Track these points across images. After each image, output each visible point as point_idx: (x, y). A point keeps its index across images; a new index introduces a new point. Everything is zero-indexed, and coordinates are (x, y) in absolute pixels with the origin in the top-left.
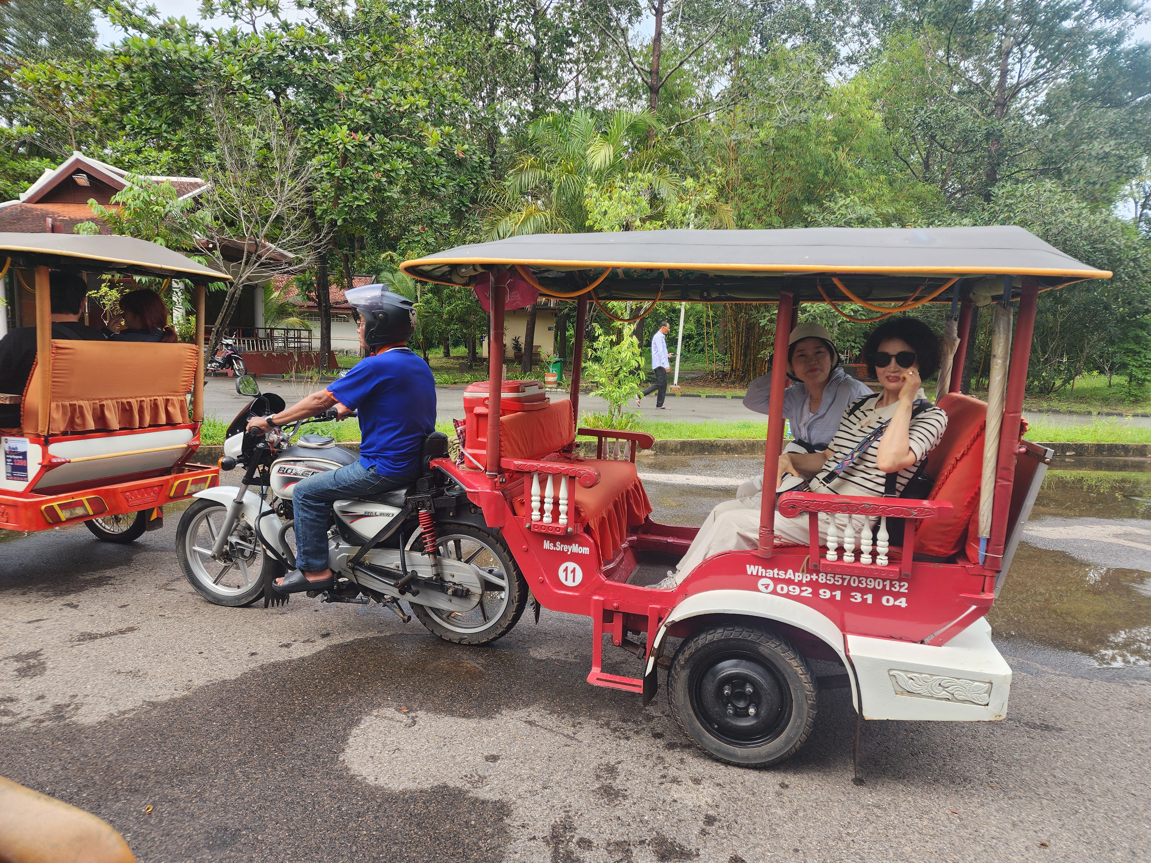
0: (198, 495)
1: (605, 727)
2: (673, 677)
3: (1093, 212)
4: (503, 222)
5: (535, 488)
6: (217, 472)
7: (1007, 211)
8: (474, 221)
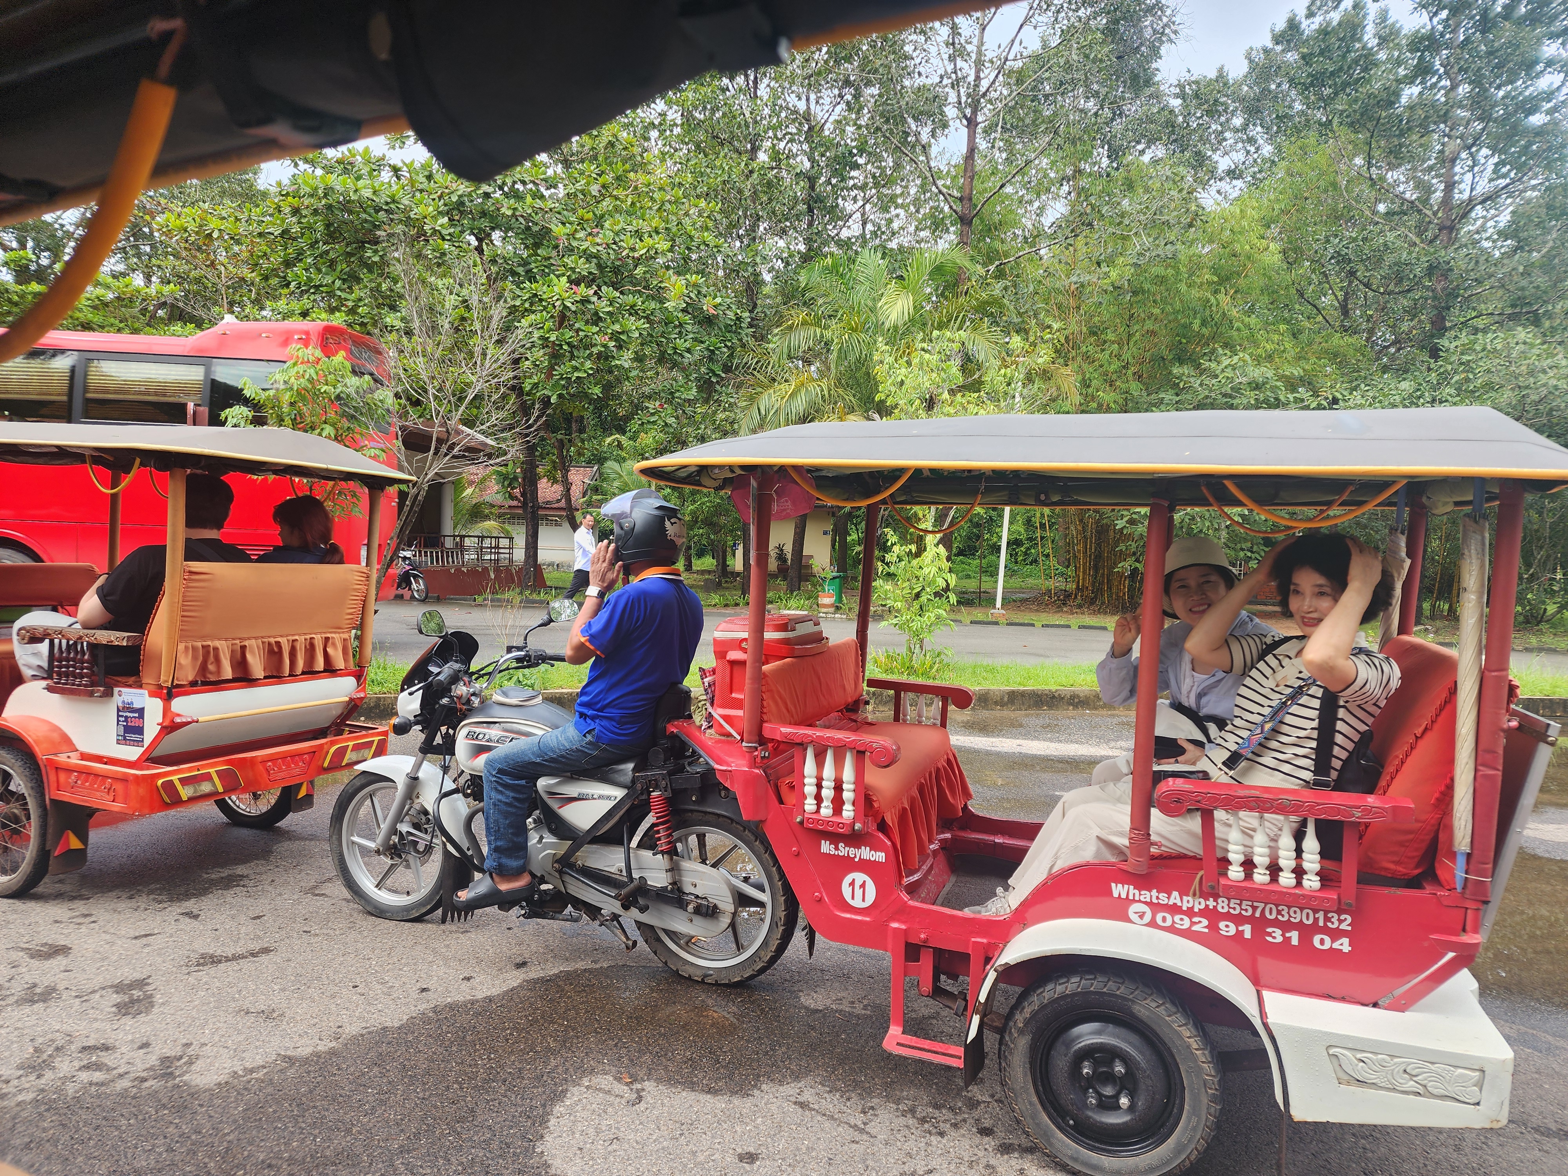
0: (360, 767)
1: (909, 1116)
2: (1006, 1045)
4: (765, 396)
5: (810, 767)
6: (385, 733)
7: (1463, 371)
8: (727, 394)
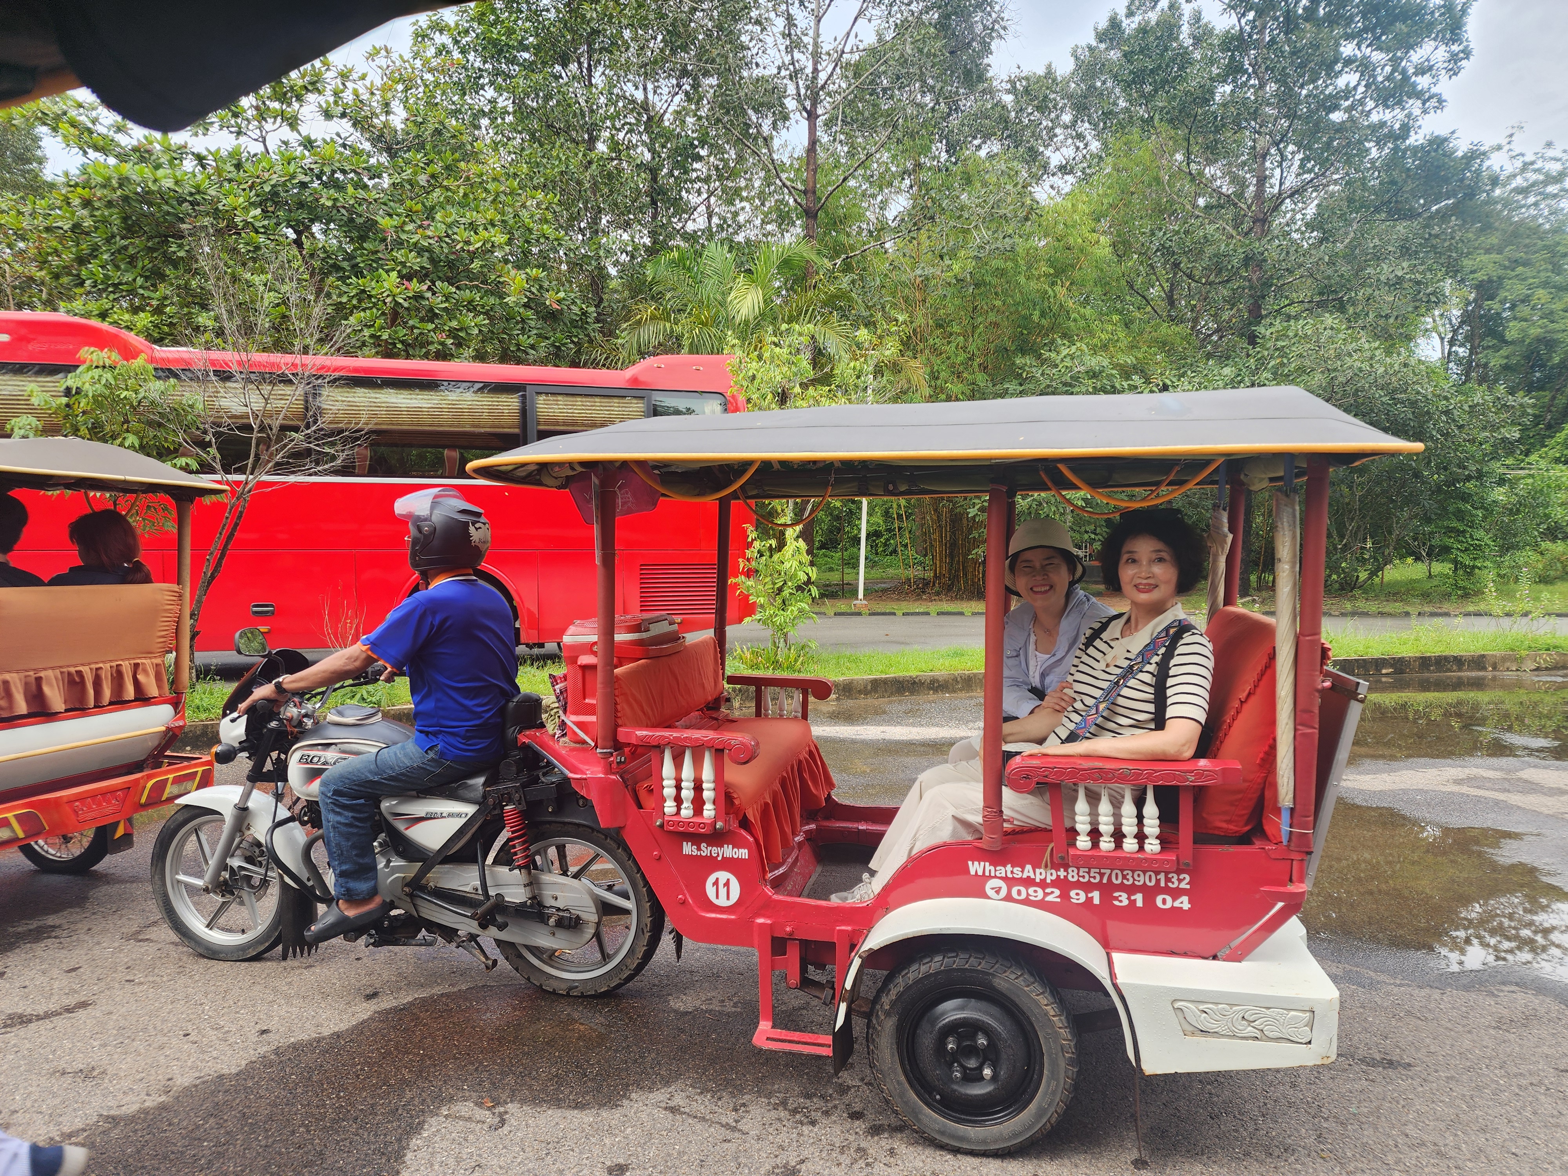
0: (182, 801)
1: (780, 1108)
2: (874, 1028)
3: (1388, 353)
5: (668, 768)
6: (209, 763)
7: (1278, 357)
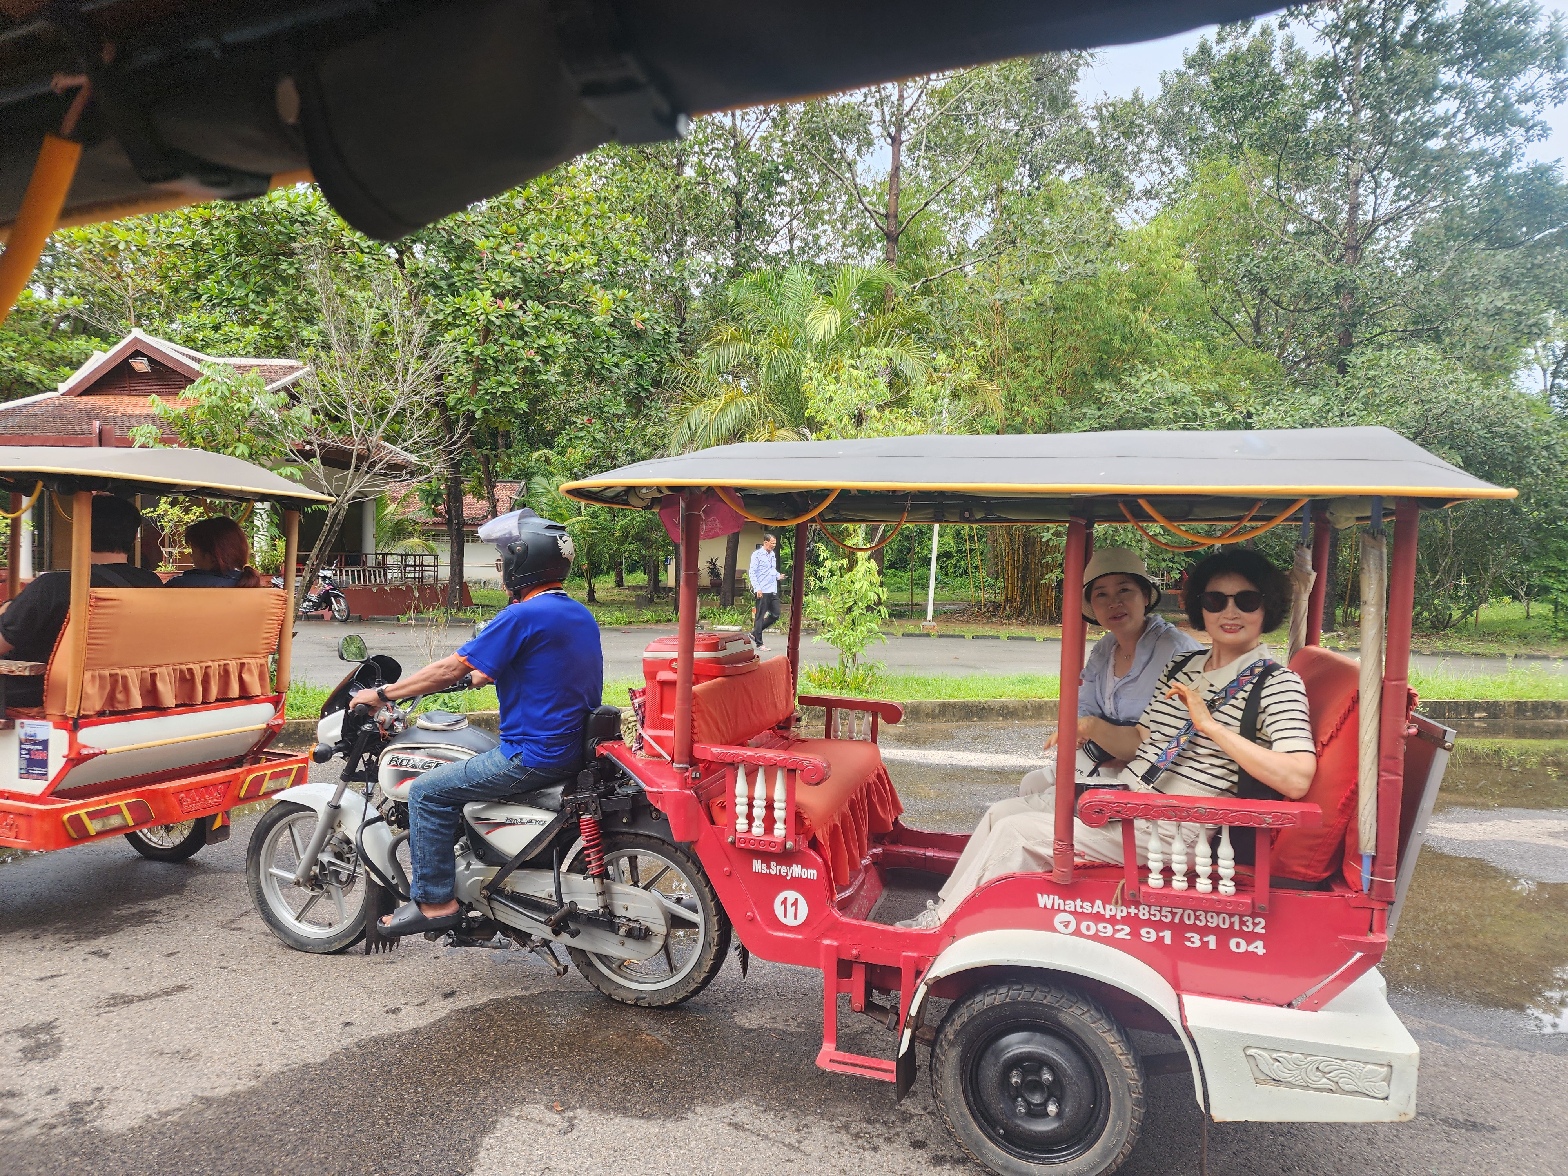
0: (278, 797)
1: (843, 1132)
2: (938, 1057)
3: (1486, 384)
4: (695, 411)
5: (741, 786)
6: (305, 761)
7: (1369, 386)
8: (657, 409)
